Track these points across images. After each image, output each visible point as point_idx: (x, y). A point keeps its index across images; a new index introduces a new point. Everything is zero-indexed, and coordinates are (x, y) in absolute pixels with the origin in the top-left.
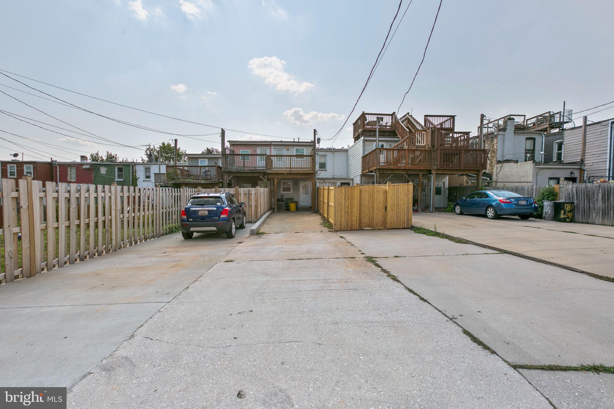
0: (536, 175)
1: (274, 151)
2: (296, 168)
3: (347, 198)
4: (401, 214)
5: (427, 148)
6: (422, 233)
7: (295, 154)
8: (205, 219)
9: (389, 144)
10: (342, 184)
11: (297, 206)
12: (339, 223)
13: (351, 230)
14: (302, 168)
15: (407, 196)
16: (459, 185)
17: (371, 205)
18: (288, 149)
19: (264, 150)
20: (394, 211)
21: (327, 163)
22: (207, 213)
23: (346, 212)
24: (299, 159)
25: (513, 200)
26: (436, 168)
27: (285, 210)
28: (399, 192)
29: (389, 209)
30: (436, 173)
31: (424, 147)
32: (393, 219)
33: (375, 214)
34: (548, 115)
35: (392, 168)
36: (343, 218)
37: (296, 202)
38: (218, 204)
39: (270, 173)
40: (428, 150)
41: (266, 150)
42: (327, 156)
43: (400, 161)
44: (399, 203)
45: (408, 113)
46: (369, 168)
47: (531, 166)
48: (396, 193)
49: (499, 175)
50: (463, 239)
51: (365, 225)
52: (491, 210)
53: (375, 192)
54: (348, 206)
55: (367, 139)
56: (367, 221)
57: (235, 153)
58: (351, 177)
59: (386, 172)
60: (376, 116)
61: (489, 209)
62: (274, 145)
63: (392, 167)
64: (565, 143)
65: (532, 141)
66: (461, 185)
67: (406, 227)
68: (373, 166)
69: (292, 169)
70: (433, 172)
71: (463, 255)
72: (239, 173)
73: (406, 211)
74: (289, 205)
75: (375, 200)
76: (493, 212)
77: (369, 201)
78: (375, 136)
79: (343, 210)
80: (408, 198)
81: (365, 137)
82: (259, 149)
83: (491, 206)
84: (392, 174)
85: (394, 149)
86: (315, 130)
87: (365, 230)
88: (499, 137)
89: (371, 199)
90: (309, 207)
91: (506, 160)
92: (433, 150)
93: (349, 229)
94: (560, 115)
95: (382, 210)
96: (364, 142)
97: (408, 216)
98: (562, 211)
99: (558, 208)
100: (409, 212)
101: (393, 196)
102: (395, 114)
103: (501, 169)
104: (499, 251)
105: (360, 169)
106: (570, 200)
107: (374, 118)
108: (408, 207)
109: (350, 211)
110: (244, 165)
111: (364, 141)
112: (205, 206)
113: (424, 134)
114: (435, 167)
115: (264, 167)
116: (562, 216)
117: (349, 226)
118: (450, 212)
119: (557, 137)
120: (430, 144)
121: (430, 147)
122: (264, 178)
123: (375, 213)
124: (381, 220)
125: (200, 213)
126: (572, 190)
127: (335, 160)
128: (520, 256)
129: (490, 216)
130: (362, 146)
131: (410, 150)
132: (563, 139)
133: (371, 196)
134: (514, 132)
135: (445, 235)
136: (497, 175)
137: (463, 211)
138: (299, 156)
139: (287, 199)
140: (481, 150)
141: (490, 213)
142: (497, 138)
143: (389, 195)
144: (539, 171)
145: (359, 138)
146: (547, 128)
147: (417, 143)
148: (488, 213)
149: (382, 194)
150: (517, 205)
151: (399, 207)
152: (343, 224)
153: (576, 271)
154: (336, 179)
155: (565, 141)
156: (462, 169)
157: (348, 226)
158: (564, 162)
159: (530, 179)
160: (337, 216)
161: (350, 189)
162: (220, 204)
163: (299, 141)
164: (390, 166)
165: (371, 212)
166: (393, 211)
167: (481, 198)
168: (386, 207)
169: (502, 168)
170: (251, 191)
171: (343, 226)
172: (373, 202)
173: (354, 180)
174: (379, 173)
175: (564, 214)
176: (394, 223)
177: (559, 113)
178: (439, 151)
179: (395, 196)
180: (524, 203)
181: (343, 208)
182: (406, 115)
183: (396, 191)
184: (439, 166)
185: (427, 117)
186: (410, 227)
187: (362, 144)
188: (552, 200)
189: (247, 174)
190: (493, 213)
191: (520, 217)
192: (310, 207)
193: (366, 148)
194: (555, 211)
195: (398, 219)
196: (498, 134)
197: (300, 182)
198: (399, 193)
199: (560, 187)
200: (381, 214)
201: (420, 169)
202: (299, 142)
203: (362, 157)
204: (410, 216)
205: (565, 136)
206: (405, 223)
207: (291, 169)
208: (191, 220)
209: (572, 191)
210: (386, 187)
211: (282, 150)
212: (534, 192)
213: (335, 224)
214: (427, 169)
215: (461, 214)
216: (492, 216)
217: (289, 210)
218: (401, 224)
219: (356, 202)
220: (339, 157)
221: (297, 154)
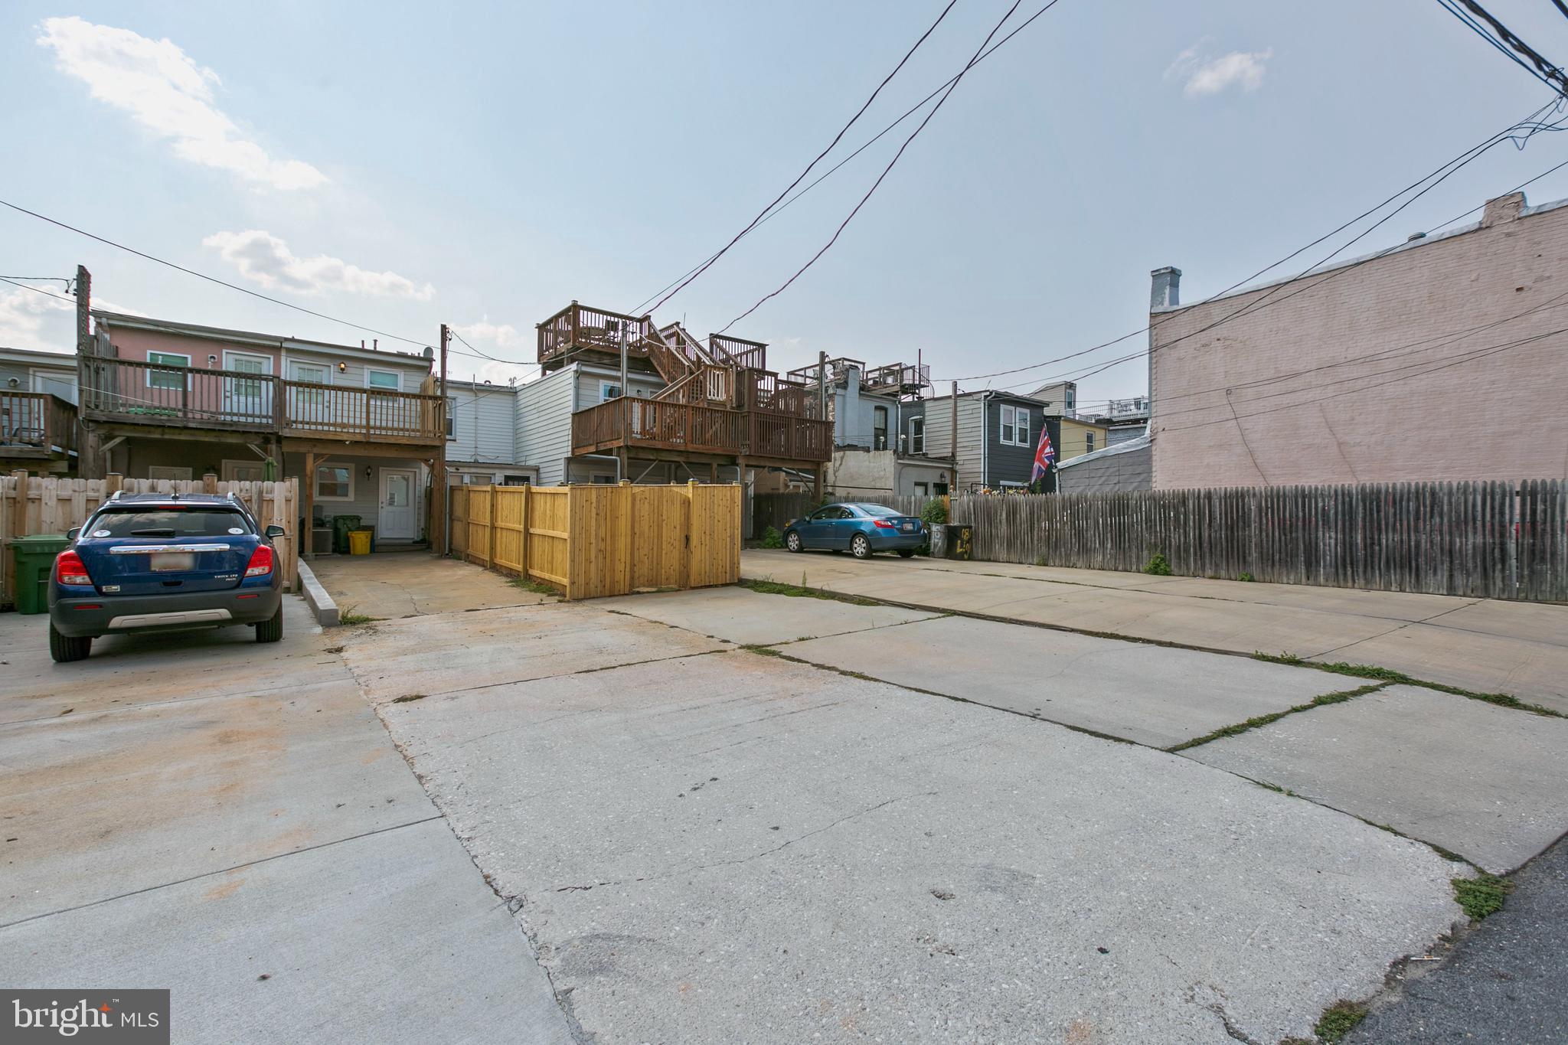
0: (899, 477)
1: (289, 370)
2: (386, 428)
3: (602, 514)
4: (720, 554)
5: (728, 408)
6: (774, 593)
7: (367, 385)
8: (179, 583)
9: (636, 388)
10: (508, 480)
11: (372, 540)
12: (582, 580)
13: (610, 596)
14: (408, 430)
15: (730, 511)
16: (770, 491)
17: (656, 534)
18: (342, 369)
19: (251, 362)
20: (706, 545)
21: (458, 419)
22: (187, 563)
23: (600, 551)
24: (379, 403)
25: (896, 522)
26: (748, 453)
27: (334, 551)
28: (716, 502)
29: (694, 541)
30: (747, 463)
31: (723, 404)
32: (703, 565)
33: (663, 555)
34: (897, 368)
35: (660, 447)
36: (593, 566)
37: (371, 529)
38: (232, 531)
39: (286, 437)
40: (730, 412)
41: (260, 363)
42: (457, 399)
43: (675, 431)
44: (716, 528)
45: (677, 324)
46: (597, 443)
47: (891, 460)
48: (708, 506)
49: (840, 473)
50: (867, 597)
51: (642, 582)
52: (862, 540)
53: (665, 503)
54: (604, 536)
55: (585, 369)
56: (646, 570)
57: (123, 356)
58: (531, 463)
59: (642, 455)
60: (605, 317)
61: (857, 540)
62: (289, 350)
63: (659, 445)
64: (927, 422)
65: (883, 412)
66: (775, 491)
67: (728, 582)
68: (613, 440)
69: (372, 431)
70: (740, 461)
71: (901, 624)
72: (160, 430)
73: (728, 547)
74: (348, 539)
75: (665, 522)
76: (864, 545)
77: (651, 524)
78: (617, 366)
79: (593, 546)
80: (732, 516)
81: (582, 365)
82: (231, 357)
83: (859, 533)
84: (655, 460)
85: (662, 403)
86: (444, 327)
87: (644, 593)
88: (836, 398)
89: (656, 520)
90: (411, 541)
91: (849, 445)
92: (741, 413)
93: (607, 593)
94: (914, 371)
95: (679, 544)
96: (578, 378)
97: (732, 556)
98: (959, 542)
99: (952, 535)
100: (733, 548)
101: (704, 511)
102: (650, 319)
103: (842, 461)
104: (940, 612)
105: (566, 444)
106: (966, 522)
107: (600, 322)
108: (732, 537)
109: (609, 548)
110: (185, 405)
111: (579, 374)
112: (177, 539)
113: (718, 375)
114: (745, 451)
115: (270, 417)
116: (959, 550)
117: (607, 586)
118: (771, 548)
119: (914, 410)
120: (734, 400)
121: (734, 405)
122: (265, 450)
123: (664, 552)
124: (677, 567)
125: (156, 565)
126: (968, 505)
127: (480, 414)
128: (978, 618)
129: (860, 552)
130: (572, 386)
131: (696, 408)
132: (924, 415)
133: (656, 511)
134: (860, 394)
135: (827, 592)
136: (834, 474)
137: (804, 545)
138: (379, 393)
139: (336, 519)
140: (821, 422)
141: (860, 547)
142: (833, 401)
143: (695, 509)
144: (902, 468)
145: (562, 366)
146: (897, 392)
147: (710, 395)
148: (856, 548)
149: (679, 506)
150: (901, 530)
151: (716, 539)
152: (592, 581)
153: (1064, 630)
154: (481, 465)
155: (927, 418)
156: (793, 458)
157: (604, 586)
158: (929, 456)
159: (890, 484)
160: (577, 560)
161: (609, 494)
162: (241, 531)
163: (375, 348)
164: (654, 441)
165: (655, 549)
166: (703, 546)
167: (840, 517)
168: (687, 538)
169: (844, 460)
170: (271, 491)
171: (592, 586)
172: (660, 527)
173: (541, 471)
174: (628, 458)
175: (961, 547)
176: (706, 572)
177: (913, 367)
178: (753, 417)
179: (708, 510)
180: (909, 527)
181: (593, 541)
182: (672, 326)
183: (708, 501)
184: (753, 450)
185: (718, 340)
186: (736, 581)
187: (572, 380)
188: (941, 523)
189: (191, 435)
190: (864, 548)
191: (899, 553)
192: (414, 542)
193: (582, 392)
194: (948, 542)
195: (713, 565)
196: (835, 394)
197: (381, 468)
198: (716, 506)
199: (951, 500)
200: (676, 554)
201: (715, 452)
202: (375, 352)
203: (573, 415)
204: (736, 559)
205: (927, 410)
206: (726, 573)
207: (368, 431)
208: (116, 588)
209: (969, 508)
210: (688, 490)
211: (321, 371)
212: (913, 508)
213: (573, 583)
214: (728, 453)
215: (801, 550)
216: (862, 553)
217: (348, 552)
218: (720, 575)
219: (623, 525)
220: (493, 409)
221: (374, 388)
